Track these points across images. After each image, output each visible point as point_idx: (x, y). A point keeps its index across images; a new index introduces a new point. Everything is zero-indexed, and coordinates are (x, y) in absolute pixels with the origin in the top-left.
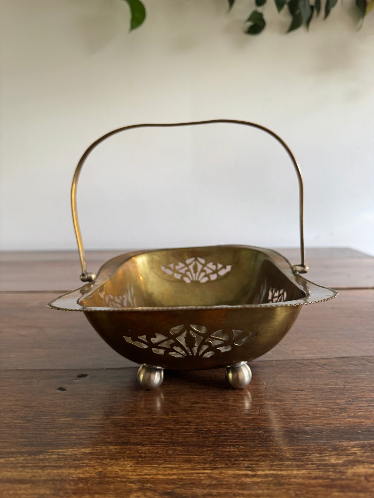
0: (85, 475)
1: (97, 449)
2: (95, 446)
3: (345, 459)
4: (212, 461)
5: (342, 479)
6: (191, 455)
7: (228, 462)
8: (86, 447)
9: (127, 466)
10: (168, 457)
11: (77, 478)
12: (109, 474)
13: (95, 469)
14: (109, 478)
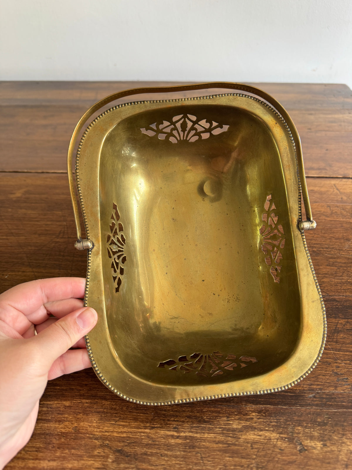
0: (66, 430)
1: (74, 403)
2: (72, 399)
3: (244, 423)
4: (152, 420)
5: (235, 445)
6: (138, 413)
7: (162, 422)
8: (66, 400)
9: (94, 422)
10: (122, 414)
11: (61, 432)
12: (82, 430)
13: (72, 424)
14: (81, 434)
